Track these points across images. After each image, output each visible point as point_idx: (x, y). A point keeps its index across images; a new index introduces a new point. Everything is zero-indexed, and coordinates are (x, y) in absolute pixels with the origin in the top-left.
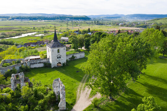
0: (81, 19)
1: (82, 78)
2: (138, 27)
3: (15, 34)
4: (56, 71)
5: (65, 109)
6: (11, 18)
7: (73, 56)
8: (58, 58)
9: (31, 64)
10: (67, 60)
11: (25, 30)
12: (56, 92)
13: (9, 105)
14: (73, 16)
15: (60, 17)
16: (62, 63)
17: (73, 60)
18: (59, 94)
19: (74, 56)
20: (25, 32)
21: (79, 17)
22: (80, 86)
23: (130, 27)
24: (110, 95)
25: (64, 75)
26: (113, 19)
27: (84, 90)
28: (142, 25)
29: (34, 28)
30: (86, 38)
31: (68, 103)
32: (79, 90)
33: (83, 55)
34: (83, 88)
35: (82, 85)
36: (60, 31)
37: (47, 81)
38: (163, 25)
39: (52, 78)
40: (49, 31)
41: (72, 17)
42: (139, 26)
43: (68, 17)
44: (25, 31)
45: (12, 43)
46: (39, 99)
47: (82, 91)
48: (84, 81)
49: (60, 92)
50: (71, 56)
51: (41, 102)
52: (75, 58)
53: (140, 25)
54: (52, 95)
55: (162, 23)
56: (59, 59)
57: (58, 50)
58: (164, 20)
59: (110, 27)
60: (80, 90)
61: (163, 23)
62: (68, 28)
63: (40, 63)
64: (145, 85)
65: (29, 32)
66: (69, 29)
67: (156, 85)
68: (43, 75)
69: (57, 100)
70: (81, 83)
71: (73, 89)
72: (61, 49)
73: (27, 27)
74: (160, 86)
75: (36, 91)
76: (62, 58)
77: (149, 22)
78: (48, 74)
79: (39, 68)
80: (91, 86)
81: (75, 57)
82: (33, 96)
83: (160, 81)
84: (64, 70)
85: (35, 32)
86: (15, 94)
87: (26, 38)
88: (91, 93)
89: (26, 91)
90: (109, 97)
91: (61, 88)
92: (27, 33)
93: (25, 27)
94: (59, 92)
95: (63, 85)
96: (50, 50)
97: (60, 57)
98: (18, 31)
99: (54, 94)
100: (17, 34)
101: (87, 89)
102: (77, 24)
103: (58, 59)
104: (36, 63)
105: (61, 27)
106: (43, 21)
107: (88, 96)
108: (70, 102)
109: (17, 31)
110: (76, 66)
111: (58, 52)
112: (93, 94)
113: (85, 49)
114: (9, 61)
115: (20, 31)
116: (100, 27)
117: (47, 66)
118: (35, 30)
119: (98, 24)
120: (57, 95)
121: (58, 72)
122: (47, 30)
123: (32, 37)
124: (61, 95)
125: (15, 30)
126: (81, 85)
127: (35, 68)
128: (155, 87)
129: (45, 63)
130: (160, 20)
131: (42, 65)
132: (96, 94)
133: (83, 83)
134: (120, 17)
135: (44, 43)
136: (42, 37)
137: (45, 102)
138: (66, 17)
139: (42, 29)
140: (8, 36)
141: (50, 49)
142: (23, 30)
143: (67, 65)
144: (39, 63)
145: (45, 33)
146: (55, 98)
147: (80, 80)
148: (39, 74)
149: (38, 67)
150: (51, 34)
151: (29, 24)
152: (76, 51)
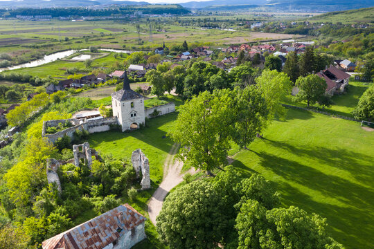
0: (168, 13)
1: (171, 147)
2: (289, 33)
3: (28, 55)
4: (130, 137)
5: (149, 187)
6: (8, 14)
7: (155, 111)
8: (132, 115)
9: (89, 127)
10: (146, 119)
11: (48, 46)
12: (136, 167)
13: (79, 184)
14: (149, 7)
15: (121, 9)
16: (138, 124)
17: (157, 117)
18: (141, 170)
19: (158, 110)
20: (49, 50)
21: (164, 7)
22: (168, 159)
23: (274, 33)
24: (208, 170)
25: (144, 143)
26: (240, 10)
27: (174, 164)
28: (299, 27)
29: (67, 40)
30: (178, 75)
31: (153, 180)
32: (166, 165)
33: (172, 107)
34: (171, 162)
35: (171, 158)
36: (124, 46)
37: (119, 153)
38: (342, 29)
39: (126, 149)
40: (100, 48)
41: (149, 9)
42: (292, 29)
43: (140, 9)
44: (50, 48)
45: (31, 79)
46: (115, 177)
47: (170, 166)
48: (173, 151)
49: (142, 167)
50: (152, 111)
51: (118, 179)
52: (160, 114)
53: (295, 29)
54: (131, 171)
55: (341, 24)
56: (134, 117)
57: (132, 103)
58: (348, 16)
59: (232, 33)
60: (169, 164)
61: (344, 23)
62: (141, 37)
63: (104, 124)
64: (261, 155)
65: (57, 50)
66: (143, 42)
67: (276, 154)
68: (111, 144)
69: (137, 177)
70: (169, 155)
71: (158, 163)
72: (137, 101)
73: (50, 37)
74: (281, 156)
75: (109, 167)
76: (138, 116)
77: (315, 22)
78: (118, 142)
79: (102, 133)
80: (182, 158)
81: (159, 112)
82: (107, 173)
83: (285, 149)
84: (142, 135)
85: (70, 49)
86: (82, 171)
87: (55, 66)
88: (183, 168)
89: (98, 167)
90: (207, 172)
91: (143, 162)
92: (54, 53)
93: (46, 36)
94: (140, 167)
95: (145, 158)
96: (118, 104)
97: (135, 115)
98: (34, 47)
99: (134, 170)
100: (33, 57)
101: (178, 163)
102: (160, 28)
103: (132, 118)
104: (97, 126)
105: (124, 37)
106: (84, 19)
107: (179, 171)
108: (155, 179)
109: (30, 47)
110: (161, 128)
111: (132, 107)
112: (185, 169)
113: (175, 94)
114: (53, 123)
115: (37, 47)
116: (209, 35)
117: (114, 129)
118: (69, 44)
119: (206, 26)
120: (137, 170)
121: (134, 138)
122: (96, 45)
123: (66, 64)
124: (144, 171)
125: (27, 47)
126: (169, 157)
127: (96, 133)
128: (275, 157)
129: (110, 125)
130: (340, 15)
131: (106, 128)
132: (190, 168)
133: (172, 154)
134: (257, 6)
135: (96, 79)
136: (89, 63)
137: (123, 180)
138: (135, 9)
139: (84, 41)
140: (17, 63)
141: (119, 102)
142: (45, 46)
143: (147, 126)
144: (101, 125)
145: (92, 51)
146: (135, 175)
147: (167, 149)
148: (104, 143)
149: (100, 131)
150: (105, 54)
151: (52, 29)
152: (160, 99)
